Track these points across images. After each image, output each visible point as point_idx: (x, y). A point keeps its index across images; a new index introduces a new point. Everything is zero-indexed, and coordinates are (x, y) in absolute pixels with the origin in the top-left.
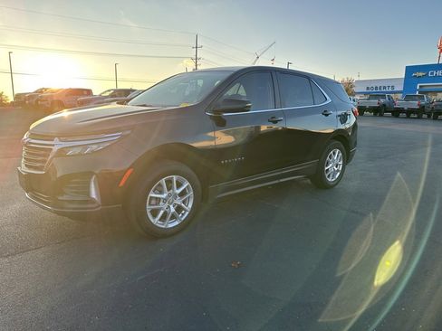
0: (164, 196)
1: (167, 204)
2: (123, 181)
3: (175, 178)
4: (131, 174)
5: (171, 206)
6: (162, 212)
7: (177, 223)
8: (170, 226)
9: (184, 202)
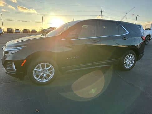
0: (40, 70)
1: (42, 73)
2: (23, 64)
3: (45, 64)
4: (26, 62)
5: (44, 74)
6: (40, 76)
7: (47, 80)
8: (44, 81)
9: (50, 73)
